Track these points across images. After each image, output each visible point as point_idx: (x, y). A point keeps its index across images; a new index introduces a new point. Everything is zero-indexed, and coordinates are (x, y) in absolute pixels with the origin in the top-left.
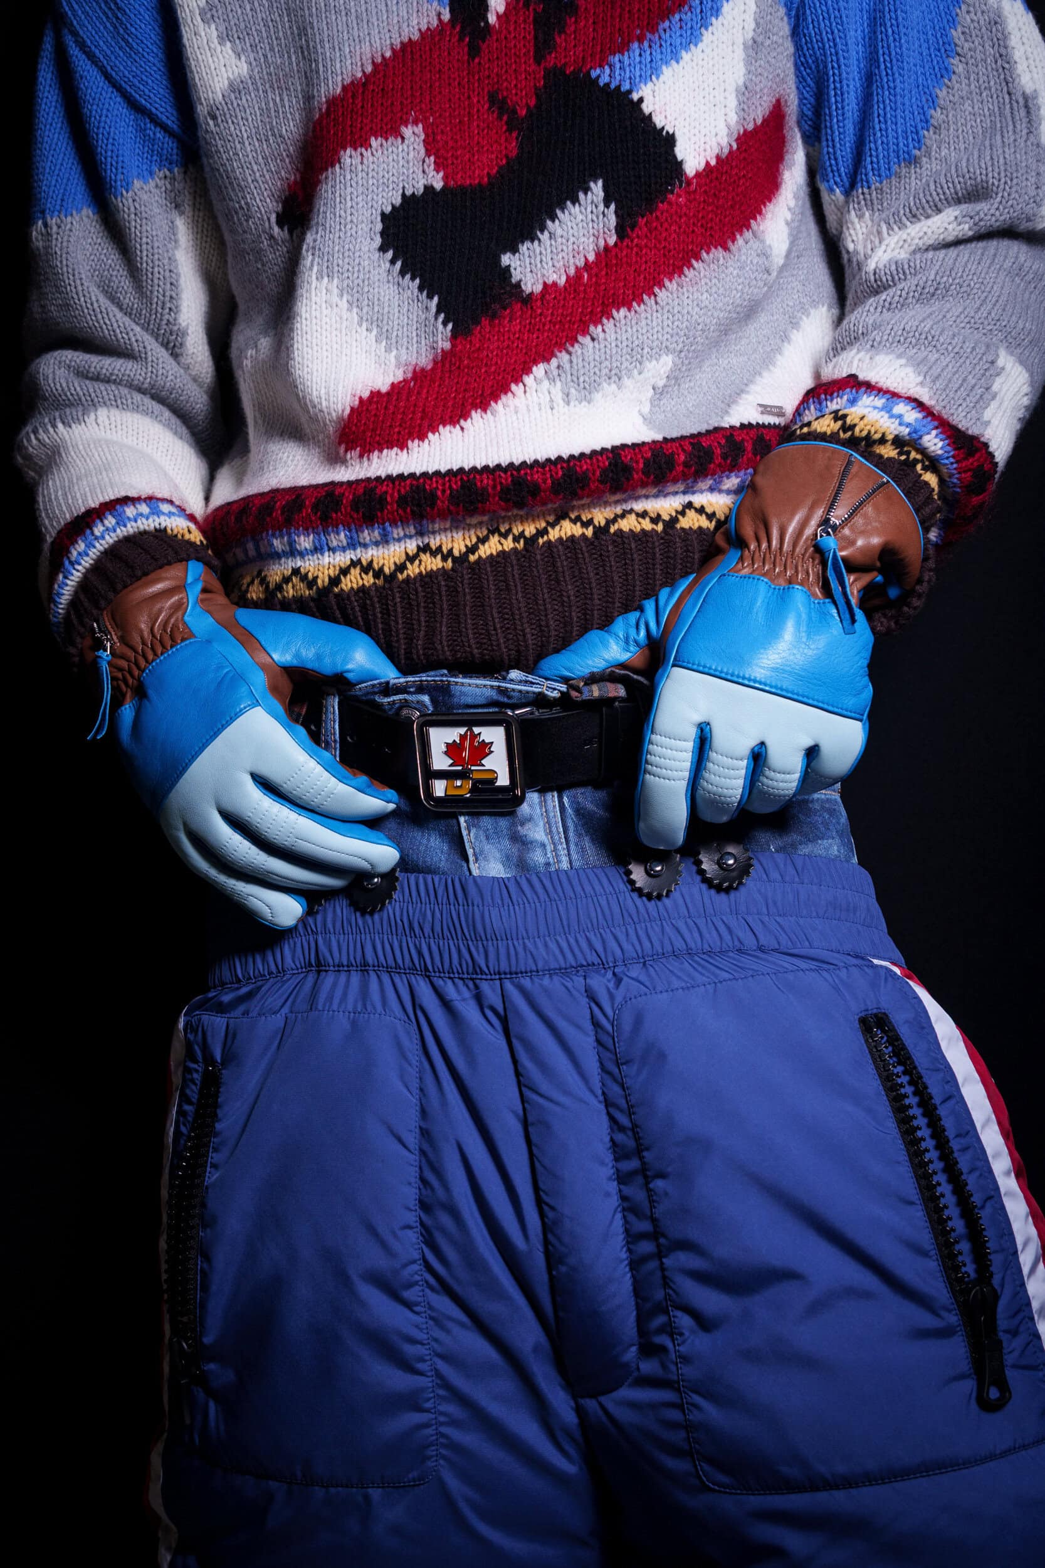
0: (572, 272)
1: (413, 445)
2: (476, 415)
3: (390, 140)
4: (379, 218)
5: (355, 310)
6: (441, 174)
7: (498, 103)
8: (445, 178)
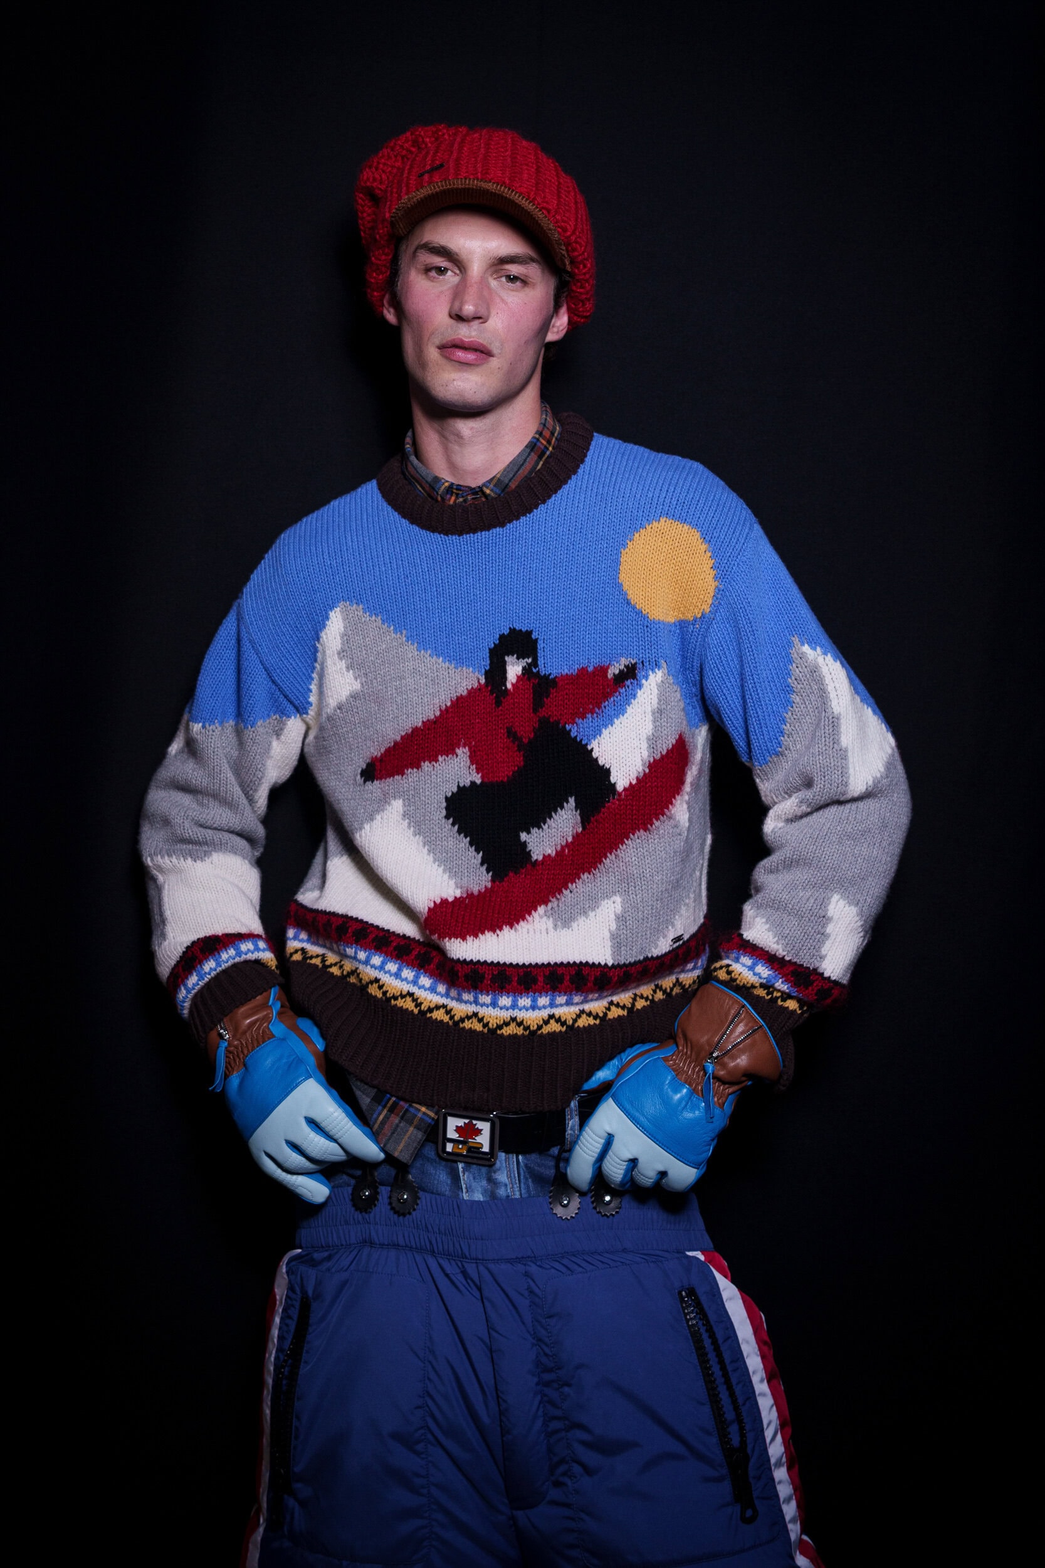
0: (559, 848)
1: (470, 939)
2: (506, 929)
3: (450, 756)
4: (444, 800)
5: (432, 854)
6: (480, 775)
7: (511, 733)
8: (482, 777)
